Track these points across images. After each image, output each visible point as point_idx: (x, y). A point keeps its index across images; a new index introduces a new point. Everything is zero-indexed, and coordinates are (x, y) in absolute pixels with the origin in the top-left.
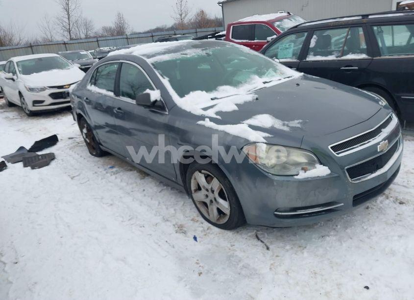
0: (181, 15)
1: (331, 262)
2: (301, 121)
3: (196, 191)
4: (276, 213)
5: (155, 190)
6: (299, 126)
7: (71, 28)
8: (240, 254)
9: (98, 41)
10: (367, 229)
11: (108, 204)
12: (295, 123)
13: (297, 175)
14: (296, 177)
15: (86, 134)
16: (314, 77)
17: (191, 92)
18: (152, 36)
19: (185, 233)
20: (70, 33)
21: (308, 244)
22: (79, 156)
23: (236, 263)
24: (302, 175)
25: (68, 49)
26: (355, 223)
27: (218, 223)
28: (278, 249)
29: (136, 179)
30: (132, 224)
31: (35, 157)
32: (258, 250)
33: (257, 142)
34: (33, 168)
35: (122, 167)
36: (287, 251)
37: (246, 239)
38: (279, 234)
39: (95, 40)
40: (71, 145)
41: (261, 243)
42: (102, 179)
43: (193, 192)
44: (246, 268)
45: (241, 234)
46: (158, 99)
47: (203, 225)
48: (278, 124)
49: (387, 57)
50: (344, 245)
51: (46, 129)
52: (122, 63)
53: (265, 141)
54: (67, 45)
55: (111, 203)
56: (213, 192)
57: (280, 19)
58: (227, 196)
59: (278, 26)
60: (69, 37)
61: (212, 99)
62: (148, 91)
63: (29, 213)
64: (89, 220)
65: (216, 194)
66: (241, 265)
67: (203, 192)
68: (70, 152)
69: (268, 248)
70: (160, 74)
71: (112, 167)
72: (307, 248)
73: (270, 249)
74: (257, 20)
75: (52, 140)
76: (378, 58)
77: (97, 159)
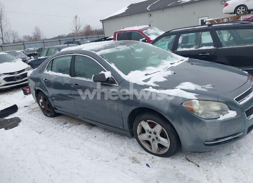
0: (76, 28)
1: (242, 170)
2: (211, 85)
3: (140, 134)
4: (205, 143)
5: (104, 136)
6: (211, 88)
7: (3, 37)
8: (183, 172)
9: (24, 44)
10: (251, 147)
11: (76, 149)
12: (209, 86)
13: (219, 118)
14: (218, 119)
15: (41, 103)
16: (196, 59)
17: (131, 72)
18: (60, 41)
19: (138, 162)
20: (3, 41)
21: (222, 161)
22: (38, 118)
23: (183, 179)
24: (222, 118)
25: (4, 50)
26: (242, 144)
27: (159, 153)
28: (205, 165)
29: (86, 129)
30: (100, 161)
31: (4, 121)
32: (193, 168)
33: (192, 99)
34: (6, 129)
35: (72, 123)
36: (211, 166)
37: (181, 161)
38: (200, 156)
39: (22, 43)
40: (28, 111)
41: (192, 163)
42: (62, 132)
43: (138, 134)
44: (191, 181)
45: (176, 159)
46: (110, 77)
47: (148, 156)
48: (199, 88)
49: (226, 47)
50: (244, 158)
51: (4, 101)
52: (75, 55)
53: (197, 98)
54: (3, 47)
55: (78, 147)
56: (155, 133)
57: (146, 29)
58: (167, 135)
59: (145, 33)
60: (2, 43)
61: (146, 75)
62: (102, 72)
63: (17, 161)
64: (67, 161)
65: (158, 135)
66: (187, 179)
67: (147, 134)
68: (30, 116)
69: (198, 166)
70: (107, 61)
71: (65, 123)
72: (222, 162)
73: (200, 166)
74: (133, 30)
75: (14, 109)
76: (221, 48)
77: (52, 119)
